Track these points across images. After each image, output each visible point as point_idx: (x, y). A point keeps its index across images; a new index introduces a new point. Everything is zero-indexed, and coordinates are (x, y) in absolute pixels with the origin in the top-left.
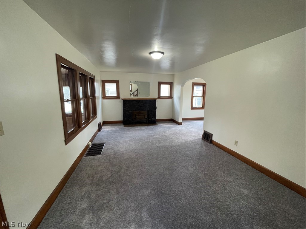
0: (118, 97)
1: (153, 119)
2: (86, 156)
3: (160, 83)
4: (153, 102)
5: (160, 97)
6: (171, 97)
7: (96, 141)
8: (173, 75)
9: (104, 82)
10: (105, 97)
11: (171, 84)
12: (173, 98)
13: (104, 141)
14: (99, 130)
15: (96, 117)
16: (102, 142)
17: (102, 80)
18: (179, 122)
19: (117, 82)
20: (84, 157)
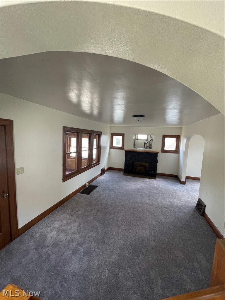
0: (122, 148)
1: (153, 172)
2: (80, 193)
3: (164, 137)
4: (154, 155)
5: (163, 151)
6: (177, 151)
7: (93, 184)
8: (181, 128)
9: (112, 135)
10: (112, 147)
11: (178, 137)
12: (179, 152)
13: (98, 184)
14: (101, 174)
15: (100, 164)
16: (96, 185)
17: (111, 133)
18: (182, 181)
19: (123, 135)
20: (78, 193)
